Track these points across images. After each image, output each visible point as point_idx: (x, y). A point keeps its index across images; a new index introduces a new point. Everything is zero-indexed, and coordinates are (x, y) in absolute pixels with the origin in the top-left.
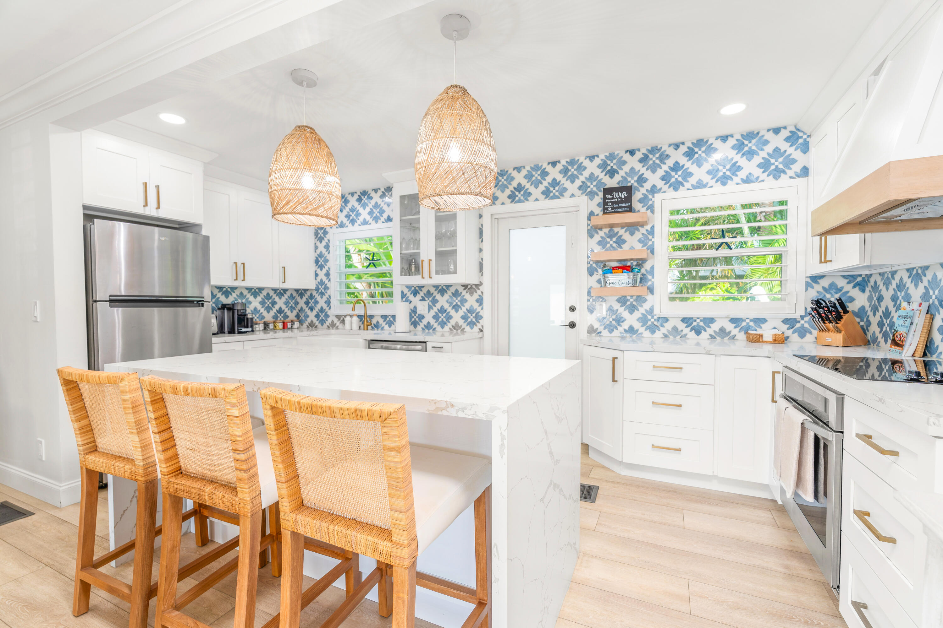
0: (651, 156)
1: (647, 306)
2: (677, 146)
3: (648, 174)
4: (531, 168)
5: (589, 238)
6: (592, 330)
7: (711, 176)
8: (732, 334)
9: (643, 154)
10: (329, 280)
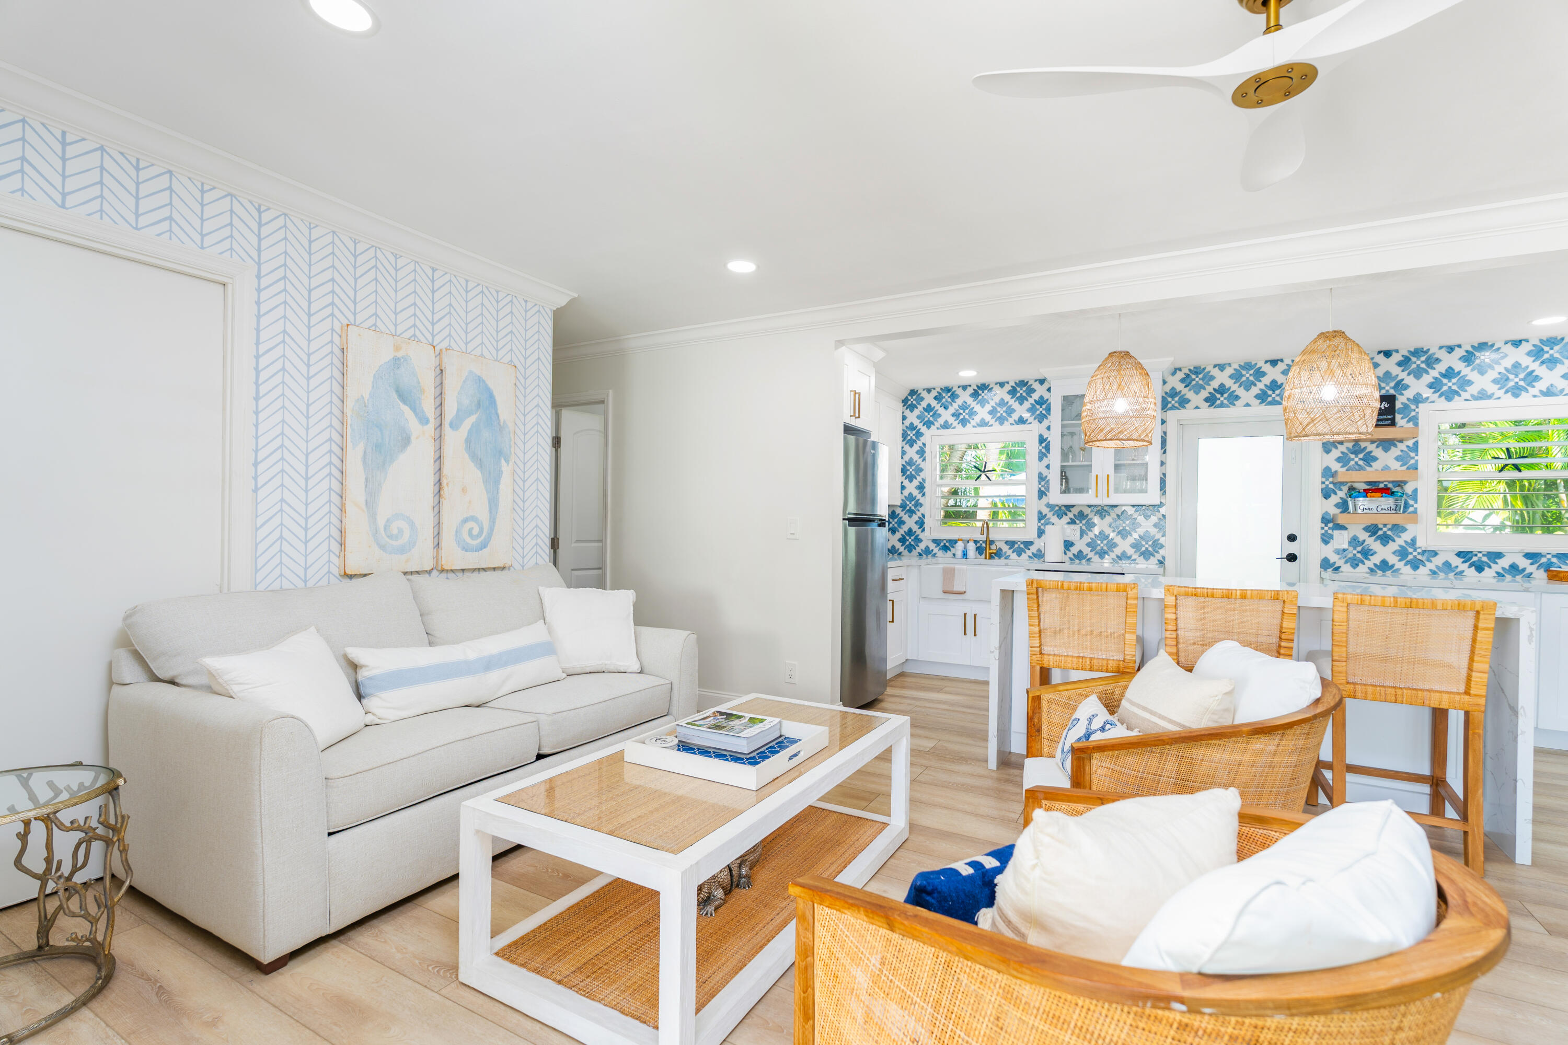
0: (1414, 359)
1: (1406, 537)
2: (1451, 349)
3: (1409, 380)
4: (1240, 366)
5: (1325, 454)
6: (1326, 564)
7: (1498, 386)
8: (1527, 572)
9: (1403, 356)
10: (924, 495)
